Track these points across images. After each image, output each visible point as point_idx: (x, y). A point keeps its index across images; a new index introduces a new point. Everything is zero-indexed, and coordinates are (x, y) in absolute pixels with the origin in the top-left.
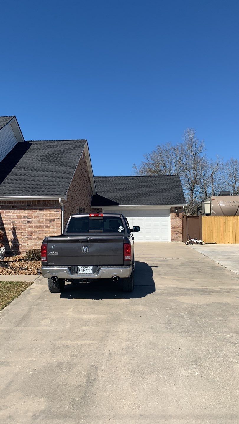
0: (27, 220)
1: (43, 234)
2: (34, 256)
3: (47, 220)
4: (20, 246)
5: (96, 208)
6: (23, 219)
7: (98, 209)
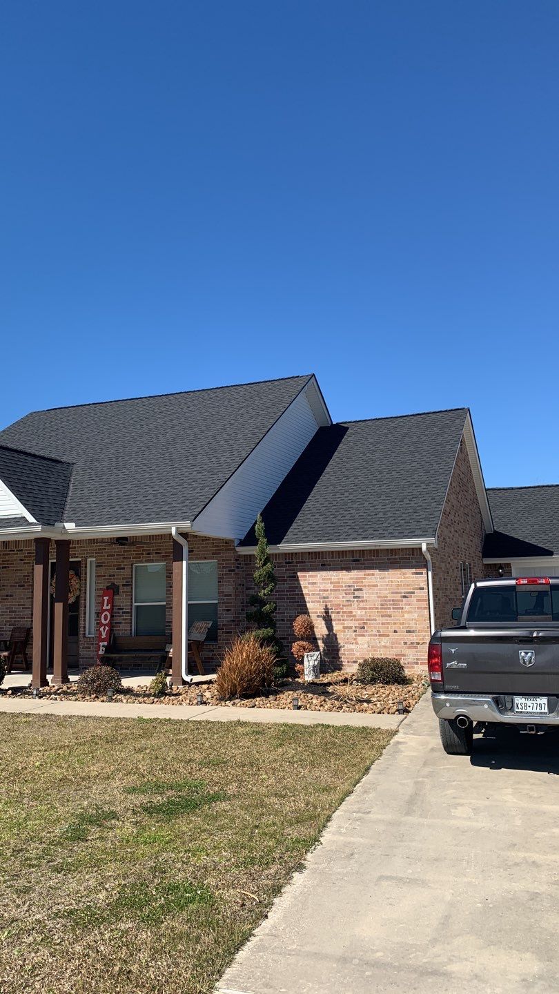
0: (354, 594)
1: (388, 623)
2: (376, 673)
3: (397, 593)
4: (342, 651)
5: (495, 564)
6: (346, 590)
7: (501, 566)
